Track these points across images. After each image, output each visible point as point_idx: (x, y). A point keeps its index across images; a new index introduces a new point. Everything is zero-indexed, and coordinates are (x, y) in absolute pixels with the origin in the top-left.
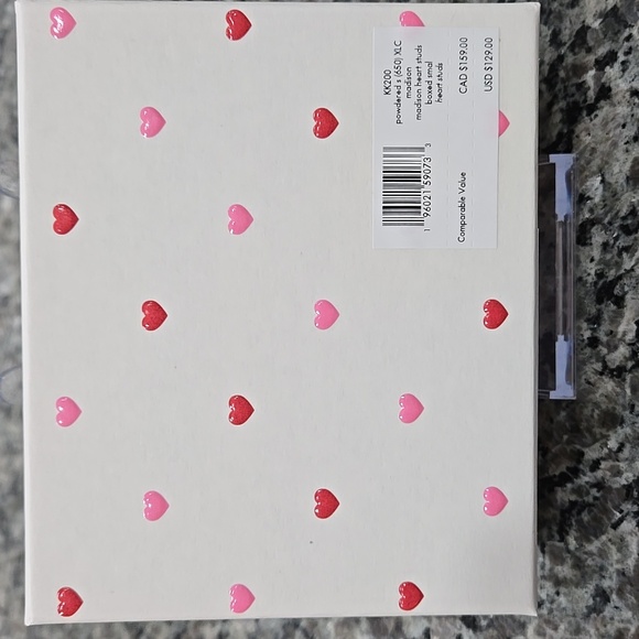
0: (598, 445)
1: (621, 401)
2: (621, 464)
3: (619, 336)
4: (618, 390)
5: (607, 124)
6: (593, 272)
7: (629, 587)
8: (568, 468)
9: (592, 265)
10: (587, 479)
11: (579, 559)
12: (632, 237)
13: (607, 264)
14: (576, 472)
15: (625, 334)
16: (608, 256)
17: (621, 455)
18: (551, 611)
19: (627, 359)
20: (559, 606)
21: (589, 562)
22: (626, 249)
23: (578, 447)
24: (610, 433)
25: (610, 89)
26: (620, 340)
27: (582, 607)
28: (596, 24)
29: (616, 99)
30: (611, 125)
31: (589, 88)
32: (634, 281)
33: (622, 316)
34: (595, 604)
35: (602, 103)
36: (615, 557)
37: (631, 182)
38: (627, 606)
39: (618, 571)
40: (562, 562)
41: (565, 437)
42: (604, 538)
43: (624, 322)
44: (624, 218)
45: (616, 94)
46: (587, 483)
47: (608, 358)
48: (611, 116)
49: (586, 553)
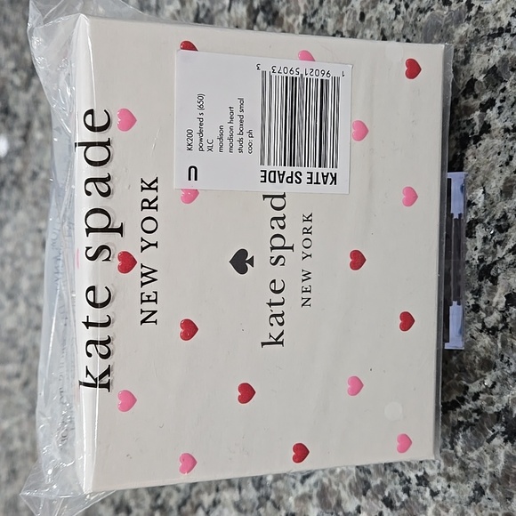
0: (478, 382)
1: (495, 352)
2: (494, 397)
3: (494, 305)
4: (493, 343)
5: (487, 151)
6: (476, 258)
7: (498, 485)
8: (457, 397)
9: (476, 252)
10: (470, 406)
11: (463, 463)
12: (504, 234)
13: (486, 252)
14: (462, 400)
15: (498, 303)
16: (487, 247)
17: (494, 391)
18: (444, 499)
19: (499, 322)
20: (450, 495)
21: (471, 465)
22: (500, 243)
23: (464, 382)
24: (487, 374)
25: (490, 126)
26: (494, 308)
27: (466, 497)
28: (481, 78)
29: (494, 134)
30: (490, 152)
31: (475, 124)
32: (504, 266)
33: (496, 291)
34: (474, 496)
35: (484, 135)
36: (489, 463)
37: (503, 195)
38: (496, 498)
39: (490, 473)
40: (453, 464)
41: (456, 375)
42: (481, 449)
43: (497, 295)
44: (498, 220)
45: (494, 130)
46: (470, 409)
47: (486, 320)
48: (490, 146)
49: (469, 459)
